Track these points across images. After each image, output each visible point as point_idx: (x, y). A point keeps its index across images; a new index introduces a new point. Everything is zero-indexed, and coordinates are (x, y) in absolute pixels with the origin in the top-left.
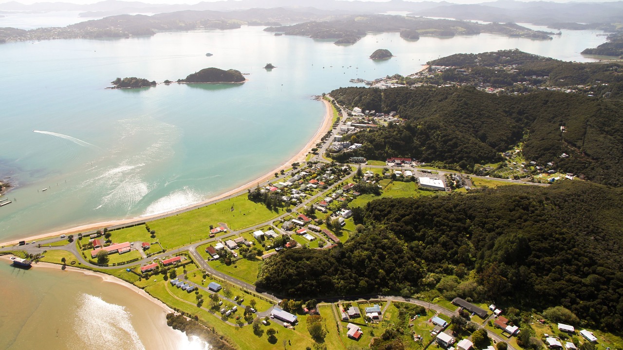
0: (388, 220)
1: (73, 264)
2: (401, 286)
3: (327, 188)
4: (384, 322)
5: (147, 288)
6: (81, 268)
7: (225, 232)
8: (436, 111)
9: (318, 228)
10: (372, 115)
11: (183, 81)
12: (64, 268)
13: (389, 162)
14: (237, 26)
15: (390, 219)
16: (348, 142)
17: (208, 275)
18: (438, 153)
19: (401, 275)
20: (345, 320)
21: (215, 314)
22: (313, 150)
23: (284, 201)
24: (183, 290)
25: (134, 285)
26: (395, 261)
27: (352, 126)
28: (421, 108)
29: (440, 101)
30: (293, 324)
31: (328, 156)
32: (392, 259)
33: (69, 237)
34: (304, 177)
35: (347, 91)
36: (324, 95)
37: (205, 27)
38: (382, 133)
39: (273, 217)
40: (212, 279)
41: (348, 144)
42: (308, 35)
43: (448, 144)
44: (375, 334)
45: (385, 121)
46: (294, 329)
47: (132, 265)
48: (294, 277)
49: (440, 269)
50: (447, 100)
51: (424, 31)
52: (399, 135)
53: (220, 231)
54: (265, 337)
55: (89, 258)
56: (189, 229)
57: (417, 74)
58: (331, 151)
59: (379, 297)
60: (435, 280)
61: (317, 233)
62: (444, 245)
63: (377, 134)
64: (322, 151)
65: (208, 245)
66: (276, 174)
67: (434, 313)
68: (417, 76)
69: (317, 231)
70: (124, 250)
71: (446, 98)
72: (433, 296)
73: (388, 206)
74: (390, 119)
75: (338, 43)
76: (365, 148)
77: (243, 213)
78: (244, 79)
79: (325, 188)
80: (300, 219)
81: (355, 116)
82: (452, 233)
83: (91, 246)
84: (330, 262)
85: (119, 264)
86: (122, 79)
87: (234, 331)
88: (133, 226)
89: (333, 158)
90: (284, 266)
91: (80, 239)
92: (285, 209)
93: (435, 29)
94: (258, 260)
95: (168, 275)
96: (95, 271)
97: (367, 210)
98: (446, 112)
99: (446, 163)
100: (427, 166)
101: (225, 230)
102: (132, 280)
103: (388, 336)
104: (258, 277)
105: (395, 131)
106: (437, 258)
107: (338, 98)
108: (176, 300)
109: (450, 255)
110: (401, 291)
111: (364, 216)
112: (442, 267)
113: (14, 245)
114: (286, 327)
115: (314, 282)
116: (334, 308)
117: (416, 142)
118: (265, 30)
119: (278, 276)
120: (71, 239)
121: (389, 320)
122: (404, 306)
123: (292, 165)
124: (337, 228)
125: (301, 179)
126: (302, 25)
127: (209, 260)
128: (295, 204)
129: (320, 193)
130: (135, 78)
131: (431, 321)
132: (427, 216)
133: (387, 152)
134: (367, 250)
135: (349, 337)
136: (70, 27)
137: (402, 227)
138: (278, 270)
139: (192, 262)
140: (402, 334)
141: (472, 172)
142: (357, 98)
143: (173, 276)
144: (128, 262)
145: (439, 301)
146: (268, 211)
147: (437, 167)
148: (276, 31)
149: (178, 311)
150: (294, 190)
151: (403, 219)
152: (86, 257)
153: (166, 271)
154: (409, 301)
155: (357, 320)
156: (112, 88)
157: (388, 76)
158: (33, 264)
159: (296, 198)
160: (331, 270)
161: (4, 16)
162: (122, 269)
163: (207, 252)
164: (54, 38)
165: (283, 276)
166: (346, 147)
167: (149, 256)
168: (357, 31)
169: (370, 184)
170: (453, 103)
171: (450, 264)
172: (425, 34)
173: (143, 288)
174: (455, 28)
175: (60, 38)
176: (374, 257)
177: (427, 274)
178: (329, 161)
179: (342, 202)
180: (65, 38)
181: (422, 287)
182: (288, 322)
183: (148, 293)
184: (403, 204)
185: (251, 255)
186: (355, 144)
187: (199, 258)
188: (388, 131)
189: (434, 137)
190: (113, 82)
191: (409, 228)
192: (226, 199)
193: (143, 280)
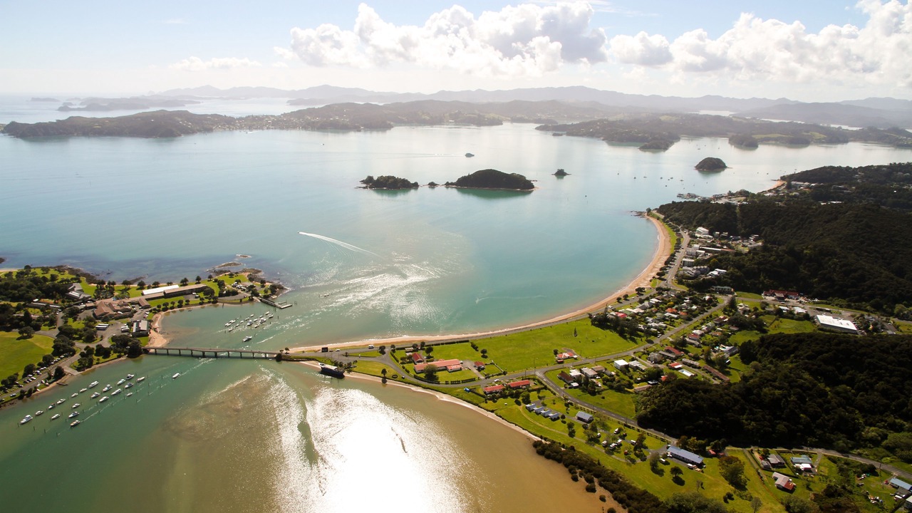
0: (795, 357)
1: (394, 377)
2: (832, 437)
3: (692, 320)
4: (821, 477)
5: (499, 412)
6: (406, 383)
7: (576, 359)
8: (822, 235)
9: (696, 363)
10: (724, 238)
11: (452, 184)
12: (384, 381)
13: (766, 295)
14: (499, 123)
15: (799, 356)
16: (706, 267)
17: (571, 404)
18: (836, 287)
19: (831, 424)
20: (766, 469)
21: (595, 447)
22: (658, 274)
23: (641, 331)
24: (546, 417)
25: (479, 407)
26: (820, 405)
27: (700, 249)
28: (797, 230)
29: (826, 222)
30: (700, 466)
31: (680, 282)
32: (815, 402)
33: (380, 348)
34: (657, 305)
35: (685, 206)
36: (649, 210)
37: (456, 122)
38: (753, 258)
39: (632, 348)
40: (577, 408)
41: (706, 269)
42: (599, 137)
43: (851, 276)
44: (813, 489)
45: (744, 246)
46: (702, 472)
47: (471, 385)
48: (691, 411)
49: (883, 423)
50: (838, 221)
51: (763, 136)
52: (778, 261)
53: (569, 358)
54: (668, 476)
55: (413, 373)
56: (527, 352)
57: (770, 191)
58: (683, 276)
59: (805, 448)
60: (880, 435)
61: (697, 370)
62: (884, 393)
63: (747, 259)
64: (670, 276)
65: (560, 371)
66: (619, 299)
67: (889, 474)
68: (771, 194)
69: (695, 367)
70: (454, 367)
71: (836, 218)
72: (881, 455)
73: (792, 341)
74: (751, 244)
75: (644, 148)
76: (731, 276)
77: (590, 339)
78: (533, 187)
79: (689, 319)
80: (668, 351)
81: (700, 238)
82: (895, 379)
83: (411, 360)
84: (733, 398)
85: (453, 383)
86: (375, 178)
87: (626, 467)
88: (454, 343)
89: (688, 285)
90: (677, 397)
91: (394, 351)
92: (644, 339)
93: (779, 135)
94: (629, 392)
95: (520, 399)
96: (425, 388)
97: (760, 346)
98: (840, 236)
99: (850, 301)
100: (822, 303)
101: (575, 356)
102: (475, 401)
103: (831, 492)
104: (636, 411)
105: (772, 255)
106: (876, 409)
107: (671, 215)
108: (540, 427)
109: (894, 406)
110: (835, 444)
111: (757, 353)
112: (886, 421)
113: (316, 352)
114: (692, 468)
115: (718, 420)
116: (748, 454)
117: (804, 271)
118: (537, 128)
119: (669, 408)
120: (382, 350)
121: (827, 475)
122: (843, 462)
123: (637, 290)
124: (722, 365)
125: (652, 307)
126: (589, 124)
127: (566, 388)
128: (655, 335)
129: (684, 325)
130: (393, 177)
131: (887, 483)
132: (853, 356)
133: (762, 283)
134: (779, 388)
135: (779, 487)
136: (285, 115)
137: (820, 366)
138: (669, 401)
139: (546, 388)
140: (851, 492)
141: (892, 314)
142: (701, 215)
143: (527, 401)
144: (464, 382)
145: (891, 462)
146: (621, 340)
147: (837, 305)
148: (553, 130)
149: (545, 439)
150: (650, 320)
151: (820, 357)
152: (408, 372)
153: (516, 394)
154: (848, 457)
155: (784, 470)
156: (364, 188)
157: (730, 192)
158: (346, 374)
159: (655, 327)
160: (736, 408)
161: (199, 103)
162: (460, 389)
163: (560, 379)
164: (268, 128)
165: (676, 408)
166: (704, 272)
167: (487, 377)
168: (667, 134)
169: (750, 318)
170: (849, 224)
171: (897, 418)
172: (766, 141)
173: (492, 411)
174: (809, 134)
175: (275, 128)
176: (790, 398)
177: (864, 428)
178: (684, 289)
179: (717, 336)
180: (282, 128)
181: (862, 443)
182: (693, 463)
183: (501, 417)
184: (817, 339)
185: (620, 386)
186: (717, 269)
187: (551, 384)
188: (762, 255)
189: (830, 266)
190: (362, 181)
191: (830, 368)
192: (562, 322)
193: (490, 402)
